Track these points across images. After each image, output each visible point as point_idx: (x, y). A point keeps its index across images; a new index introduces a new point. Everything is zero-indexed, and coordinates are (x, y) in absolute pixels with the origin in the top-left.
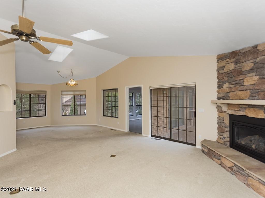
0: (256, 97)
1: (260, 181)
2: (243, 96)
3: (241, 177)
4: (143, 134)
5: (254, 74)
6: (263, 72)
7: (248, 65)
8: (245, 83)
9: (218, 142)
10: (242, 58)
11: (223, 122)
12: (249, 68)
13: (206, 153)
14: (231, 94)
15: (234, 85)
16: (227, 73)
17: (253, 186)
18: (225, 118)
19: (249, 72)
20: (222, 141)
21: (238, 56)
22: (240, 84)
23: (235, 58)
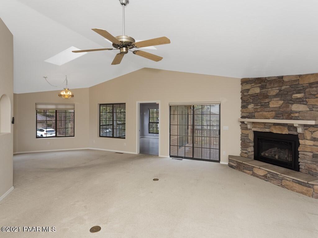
0: (280, 117)
1: (294, 181)
2: (269, 116)
3: (275, 181)
4: (160, 156)
5: (278, 99)
6: (287, 98)
7: (274, 91)
8: (271, 105)
9: (242, 156)
10: (268, 85)
11: (247, 138)
12: (274, 94)
13: (234, 167)
14: (256, 114)
15: (260, 106)
16: (252, 96)
17: (288, 185)
18: (249, 135)
19: (275, 97)
20: (246, 155)
21: (264, 82)
22: (266, 106)
23: (260, 83)
